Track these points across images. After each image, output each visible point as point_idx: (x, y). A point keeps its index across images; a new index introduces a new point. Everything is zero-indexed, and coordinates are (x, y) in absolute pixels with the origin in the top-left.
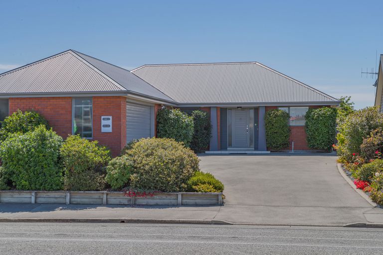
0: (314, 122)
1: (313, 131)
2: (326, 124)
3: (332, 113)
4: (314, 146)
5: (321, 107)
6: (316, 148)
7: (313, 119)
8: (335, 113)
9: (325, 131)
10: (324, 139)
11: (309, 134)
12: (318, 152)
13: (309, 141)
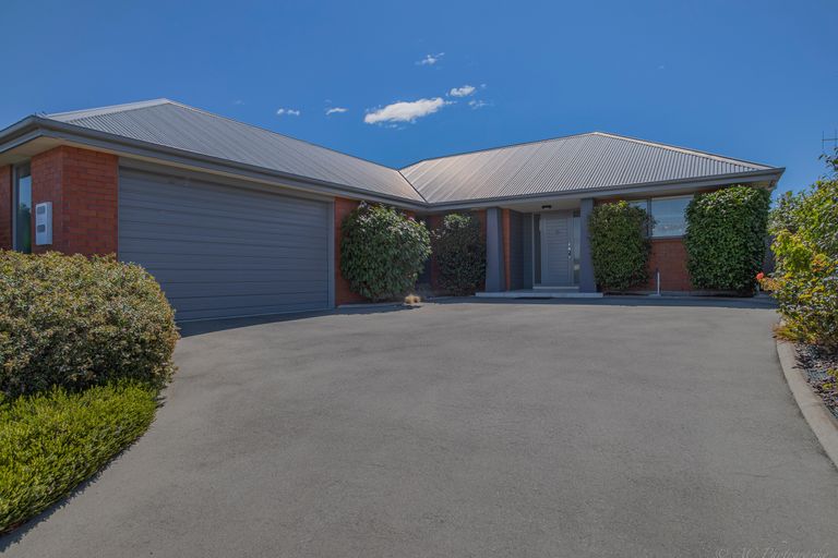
0: (704, 221)
1: (703, 243)
2: (738, 226)
3: (755, 199)
4: (707, 280)
5: (723, 187)
6: (712, 287)
7: (703, 216)
8: (765, 199)
9: (737, 244)
10: (733, 263)
11: (693, 253)
12: (718, 296)
13: (693, 269)
